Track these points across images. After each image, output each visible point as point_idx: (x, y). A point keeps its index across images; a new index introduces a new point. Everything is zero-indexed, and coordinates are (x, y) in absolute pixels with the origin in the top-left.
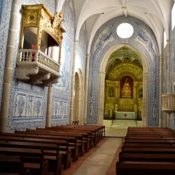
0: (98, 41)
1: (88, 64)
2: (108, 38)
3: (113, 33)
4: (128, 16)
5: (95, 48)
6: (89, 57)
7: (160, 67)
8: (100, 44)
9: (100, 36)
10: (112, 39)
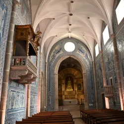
0: (52, 54)
1: (47, 68)
2: (59, 51)
3: (62, 48)
4: (71, 38)
5: (51, 58)
6: (47, 64)
7: (94, 69)
8: (54, 56)
9: (54, 51)
10: (61, 52)
